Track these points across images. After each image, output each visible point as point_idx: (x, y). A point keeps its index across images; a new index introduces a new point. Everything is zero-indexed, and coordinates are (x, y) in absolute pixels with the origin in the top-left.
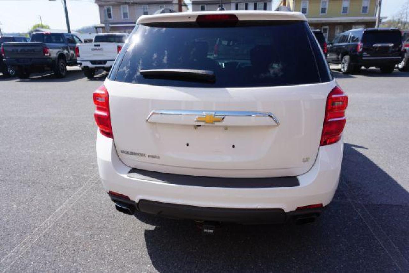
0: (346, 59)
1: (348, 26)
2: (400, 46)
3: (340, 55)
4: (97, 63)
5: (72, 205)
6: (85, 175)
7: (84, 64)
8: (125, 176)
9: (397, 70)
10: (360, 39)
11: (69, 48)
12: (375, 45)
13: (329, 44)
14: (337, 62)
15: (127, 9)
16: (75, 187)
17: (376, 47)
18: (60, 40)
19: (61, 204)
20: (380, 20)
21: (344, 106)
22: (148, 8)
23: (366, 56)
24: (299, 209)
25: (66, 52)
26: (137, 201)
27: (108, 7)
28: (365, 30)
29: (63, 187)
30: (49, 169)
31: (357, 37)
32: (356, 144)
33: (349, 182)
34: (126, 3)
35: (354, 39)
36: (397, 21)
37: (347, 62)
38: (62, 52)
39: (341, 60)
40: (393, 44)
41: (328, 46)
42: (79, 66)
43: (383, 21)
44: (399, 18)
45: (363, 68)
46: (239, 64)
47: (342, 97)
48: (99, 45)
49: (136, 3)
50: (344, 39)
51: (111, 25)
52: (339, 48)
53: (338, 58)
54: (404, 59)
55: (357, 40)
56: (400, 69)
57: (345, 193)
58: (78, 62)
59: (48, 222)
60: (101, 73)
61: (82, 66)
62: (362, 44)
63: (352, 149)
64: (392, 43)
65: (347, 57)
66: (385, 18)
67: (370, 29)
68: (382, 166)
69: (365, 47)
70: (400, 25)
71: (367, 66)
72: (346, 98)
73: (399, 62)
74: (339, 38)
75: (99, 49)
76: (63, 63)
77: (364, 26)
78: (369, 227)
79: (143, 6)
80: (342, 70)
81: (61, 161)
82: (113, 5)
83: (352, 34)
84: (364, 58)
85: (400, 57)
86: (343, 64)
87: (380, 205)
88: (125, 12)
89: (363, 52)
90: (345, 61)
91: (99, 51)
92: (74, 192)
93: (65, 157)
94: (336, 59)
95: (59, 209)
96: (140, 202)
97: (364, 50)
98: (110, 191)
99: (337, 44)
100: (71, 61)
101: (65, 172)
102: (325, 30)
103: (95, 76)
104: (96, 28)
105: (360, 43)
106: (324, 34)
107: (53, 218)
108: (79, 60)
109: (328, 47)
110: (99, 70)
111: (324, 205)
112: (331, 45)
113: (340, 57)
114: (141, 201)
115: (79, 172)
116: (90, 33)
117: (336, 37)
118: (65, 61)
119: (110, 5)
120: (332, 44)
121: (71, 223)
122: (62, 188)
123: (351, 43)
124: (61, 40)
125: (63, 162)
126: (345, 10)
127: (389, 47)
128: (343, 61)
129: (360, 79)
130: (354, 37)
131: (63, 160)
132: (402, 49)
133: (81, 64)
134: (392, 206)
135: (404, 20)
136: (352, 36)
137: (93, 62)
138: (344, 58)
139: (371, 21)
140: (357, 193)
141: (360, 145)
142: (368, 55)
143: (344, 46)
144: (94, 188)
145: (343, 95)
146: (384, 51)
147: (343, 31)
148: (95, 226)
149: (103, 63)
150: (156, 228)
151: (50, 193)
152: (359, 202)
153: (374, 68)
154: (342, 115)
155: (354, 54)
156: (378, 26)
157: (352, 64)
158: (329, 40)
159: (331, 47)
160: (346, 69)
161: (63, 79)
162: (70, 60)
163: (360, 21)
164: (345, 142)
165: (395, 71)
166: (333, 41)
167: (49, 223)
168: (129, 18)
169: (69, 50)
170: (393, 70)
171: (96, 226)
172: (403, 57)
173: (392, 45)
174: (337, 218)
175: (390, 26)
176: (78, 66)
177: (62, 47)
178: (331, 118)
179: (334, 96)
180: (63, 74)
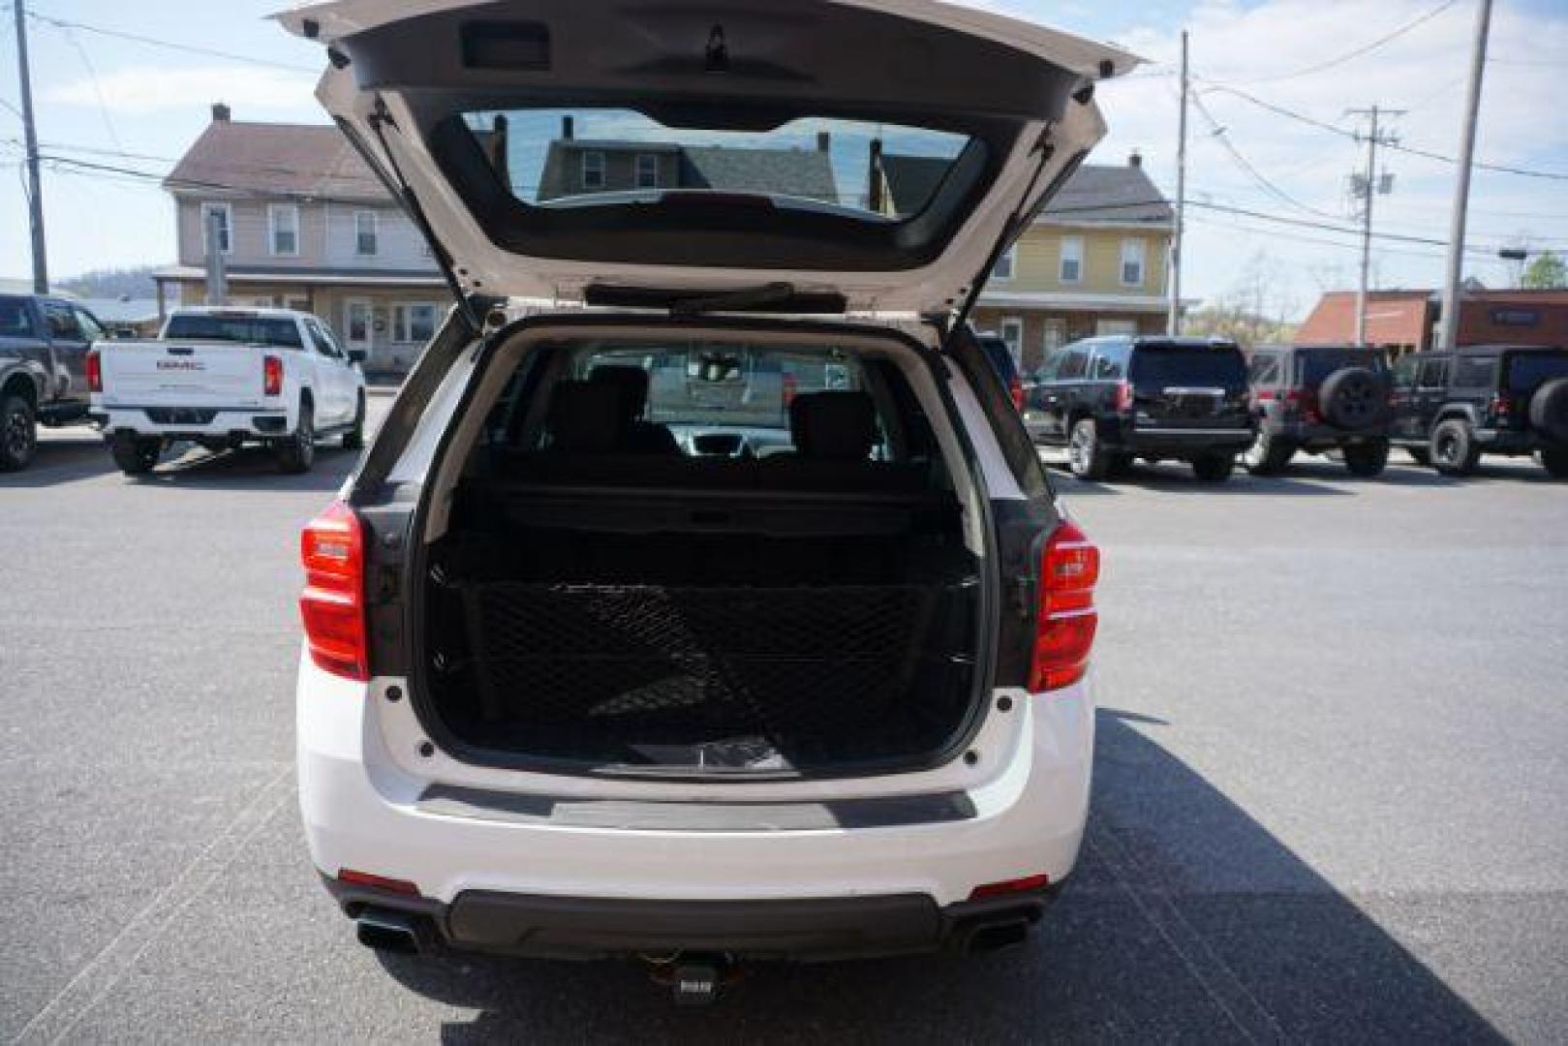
0: (1084, 430)
1: (1082, 322)
2: (1244, 396)
3: (1066, 418)
4: (173, 418)
5: (137, 956)
6: (173, 845)
7: (118, 420)
8: (410, 810)
9: (1243, 471)
10: (1125, 368)
11: (53, 354)
12: (1169, 390)
13: (1027, 379)
14: (1058, 439)
15: (293, 220)
16: (136, 892)
17: (1175, 397)
18: (17, 321)
19: (90, 956)
20: (1181, 312)
21: (1090, 576)
22: (376, 219)
23: (1146, 426)
24: (981, 893)
25: (36, 367)
26: (446, 896)
27: (214, 205)
28: (1137, 340)
29: (86, 892)
30: (16, 829)
31: (1113, 360)
32: (1132, 710)
33: (1119, 830)
34: (290, 198)
35: (1107, 370)
36: (1233, 312)
37: (1090, 443)
38: (24, 370)
39: (1070, 436)
40: (1225, 387)
41: (1025, 386)
42: (96, 425)
43: (1190, 310)
44: (1238, 303)
45: (1139, 461)
46: (745, 439)
47: (1082, 549)
48: (189, 352)
49: (331, 201)
50: (1074, 365)
51: (231, 276)
52: (1062, 393)
53: (1058, 427)
54: (1260, 437)
55: (1114, 372)
56: (1254, 471)
57: (1108, 863)
58: (93, 410)
59: (44, 1027)
60: (181, 455)
61: (110, 428)
62: (1131, 386)
63: (1123, 726)
64: (1220, 386)
65: (1087, 427)
66: (1197, 302)
67: (1151, 339)
68: (1211, 779)
69: (1141, 395)
70: (1241, 325)
71: (1152, 457)
72: (1092, 555)
73: (1245, 445)
74: (1058, 363)
75: (187, 365)
76: (21, 411)
77: (1130, 325)
78: (1190, 965)
79: (356, 213)
80: (1075, 466)
81: (61, 794)
82: (237, 203)
83: (1098, 351)
84: (1139, 430)
85: (1247, 432)
86: (1076, 446)
87: (1218, 896)
88: (285, 228)
89: (1136, 411)
90: (1084, 438)
91: (185, 371)
92: (138, 910)
93: (75, 778)
94: (1052, 431)
95: (84, 973)
96: (460, 902)
97: (1138, 402)
98: (341, 871)
99: (1053, 382)
100: (57, 406)
101: (88, 836)
102: (1012, 331)
103: (158, 468)
104: (161, 280)
105: (1123, 381)
106: (1009, 346)
107: (63, 1008)
108: (96, 403)
109: (1025, 391)
110: (178, 445)
111: (1052, 880)
112: (1033, 385)
113: (1064, 423)
114: (463, 895)
115: (145, 834)
116: (126, 300)
117: (1047, 359)
118: (32, 404)
119: (225, 200)
120: (1036, 380)
121: (143, 1021)
122: (83, 898)
123: (1096, 380)
124: (23, 323)
125: (72, 797)
126: (1070, 269)
127: (1210, 399)
128: (1076, 437)
129: (1130, 497)
130: (1103, 362)
131: (69, 792)
132: (1252, 406)
133: (103, 419)
134: (1249, 896)
135: (1251, 311)
136: (1099, 357)
137: (157, 414)
138: (1077, 427)
139: (1154, 310)
140: (1147, 864)
141: (1145, 713)
142: (1152, 421)
143: (1076, 390)
144: (221, 890)
145: (1084, 544)
146: (1197, 409)
147: (1070, 340)
148: (243, 1025)
149: (199, 419)
150: (482, 1016)
151: (34, 920)
152: (1156, 891)
153: (1173, 463)
154: (1085, 601)
155: (1108, 415)
156: (1177, 332)
157: (1104, 447)
158: (1025, 366)
159: (1035, 391)
160: (1086, 462)
161: (17, 475)
162: (56, 400)
163: (1119, 309)
164: (1102, 704)
165: (1239, 474)
166: (1039, 372)
167: (50, 1029)
168: (297, 252)
169: (55, 363)
170: (1228, 473)
171: (251, 1026)
172: (1256, 431)
173: (1220, 392)
174: (1090, 942)
175: (1211, 330)
176: (92, 427)
177: (20, 350)
178: (1055, 611)
179: (1060, 546)
180: (20, 455)
